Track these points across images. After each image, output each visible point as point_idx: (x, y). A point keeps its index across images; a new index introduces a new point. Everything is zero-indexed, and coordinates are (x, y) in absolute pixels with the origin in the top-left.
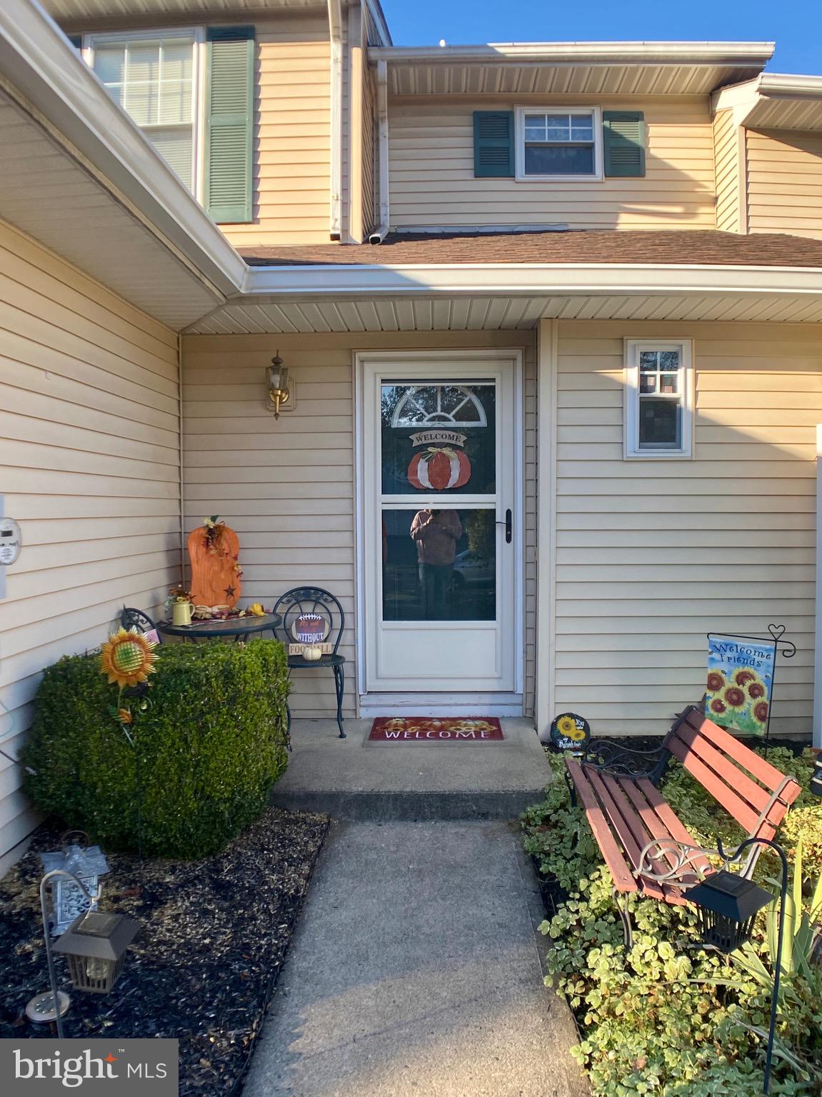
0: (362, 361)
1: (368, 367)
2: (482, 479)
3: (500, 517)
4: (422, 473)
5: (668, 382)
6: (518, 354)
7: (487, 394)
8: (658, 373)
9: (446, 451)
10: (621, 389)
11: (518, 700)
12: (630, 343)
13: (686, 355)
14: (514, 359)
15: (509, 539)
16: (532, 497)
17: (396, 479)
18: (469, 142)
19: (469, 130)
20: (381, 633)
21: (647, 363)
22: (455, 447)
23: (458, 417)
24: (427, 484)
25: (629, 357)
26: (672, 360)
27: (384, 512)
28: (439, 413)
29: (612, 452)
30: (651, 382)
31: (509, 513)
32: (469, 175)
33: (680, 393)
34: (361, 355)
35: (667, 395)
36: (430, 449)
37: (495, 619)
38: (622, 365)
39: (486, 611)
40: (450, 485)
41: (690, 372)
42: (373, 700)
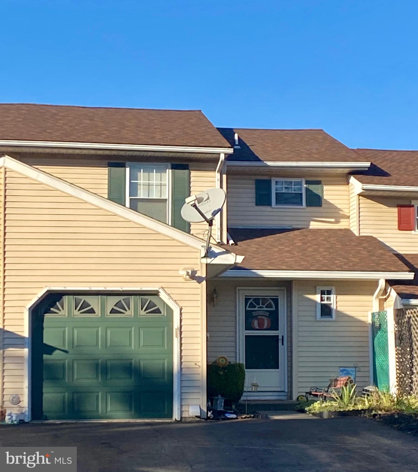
0: (239, 290)
1: (241, 292)
2: (275, 326)
3: (280, 338)
4: (256, 323)
5: (328, 299)
6: (285, 289)
7: (276, 301)
8: (326, 296)
9: (263, 317)
10: (315, 302)
11: (286, 394)
12: (318, 287)
13: (333, 291)
14: (284, 290)
15: (283, 344)
16: (290, 331)
17: (248, 327)
18: (254, 191)
19: (254, 186)
21: (323, 293)
22: (266, 316)
23: (266, 307)
24: (258, 328)
25: (318, 291)
26: (329, 293)
27: (246, 336)
28: (261, 305)
29: (313, 319)
30: (324, 298)
31: (283, 336)
32: (254, 204)
33: (332, 302)
34: (238, 288)
35: (328, 302)
36: (259, 317)
37: (278, 368)
38: (315, 293)
39: (275, 365)
40: (264, 328)
41: (335, 296)
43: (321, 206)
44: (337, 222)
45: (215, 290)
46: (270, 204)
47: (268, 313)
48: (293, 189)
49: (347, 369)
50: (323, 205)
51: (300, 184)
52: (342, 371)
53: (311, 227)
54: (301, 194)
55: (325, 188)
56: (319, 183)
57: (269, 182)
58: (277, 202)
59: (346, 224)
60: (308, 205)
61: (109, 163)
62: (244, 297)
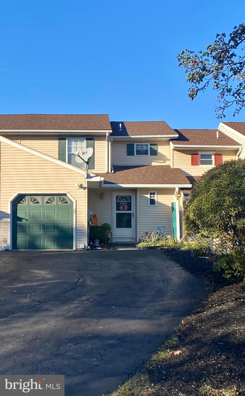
0: (114, 193)
1: (114, 194)
2: (130, 209)
3: (132, 214)
4: (121, 208)
5: (153, 196)
6: (135, 192)
7: (130, 198)
8: (152, 195)
9: (125, 205)
10: (148, 198)
11: (134, 239)
12: (149, 192)
13: (156, 193)
14: (134, 193)
15: (133, 217)
16: (136, 211)
17: (118, 209)
18: (126, 149)
19: (126, 147)
20: (116, 230)
21: (151, 194)
22: (126, 204)
23: (126, 200)
24: (122, 210)
25: (148, 193)
26: (154, 194)
27: (116, 213)
28: (124, 200)
29: (146, 205)
30: (151, 196)
31: (133, 213)
32: (126, 155)
33: (155, 198)
34: (113, 192)
35: (154, 198)
36: (123, 205)
37: (131, 227)
38: (147, 194)
39: (130, 226)
40: (125, 209)
41: (156, 195)
42: (114, 239)
43: (157, 155)
44: (165, 162)
45: (102, 193)
46: (133, 155)
47: (127, 203)
48: (145, 148)
49: (160, 228)
50: (158, 155)
51: (147, 145)
52: (158, 229)
53: (152, 165)
54: (148, 150)
55: (159, 147)
56: (156, 145)
57: (133, 145)
58: (137, 154)
59: (169, 163)
60: (151, 155)
61: (59, 138)
62: (116, 196)
